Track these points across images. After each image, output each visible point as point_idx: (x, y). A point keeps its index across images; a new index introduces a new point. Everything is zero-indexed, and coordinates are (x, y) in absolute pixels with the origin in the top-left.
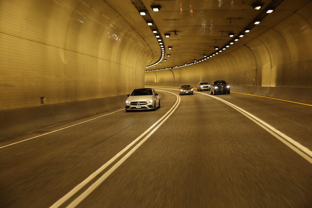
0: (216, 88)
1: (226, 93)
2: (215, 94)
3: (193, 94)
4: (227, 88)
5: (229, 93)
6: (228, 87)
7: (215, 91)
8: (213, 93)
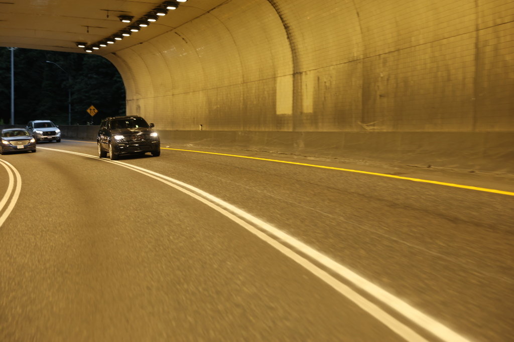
0: (119, 138)
1: (149, 154)
2: (115, 158)
3: (34, 151)
4: (153, 139)
5: (156, 153)
6: (154, 135)
7: (116, 147)
8: (110, 154)
